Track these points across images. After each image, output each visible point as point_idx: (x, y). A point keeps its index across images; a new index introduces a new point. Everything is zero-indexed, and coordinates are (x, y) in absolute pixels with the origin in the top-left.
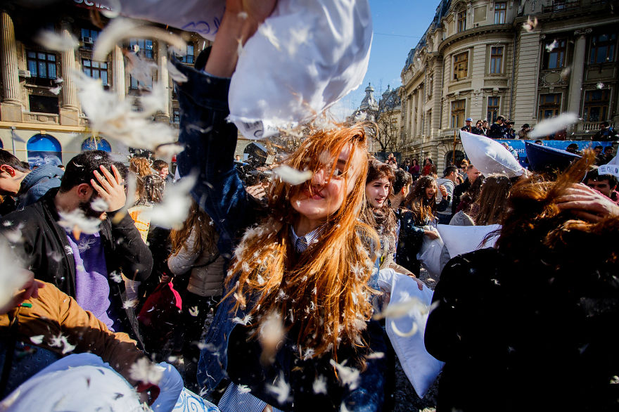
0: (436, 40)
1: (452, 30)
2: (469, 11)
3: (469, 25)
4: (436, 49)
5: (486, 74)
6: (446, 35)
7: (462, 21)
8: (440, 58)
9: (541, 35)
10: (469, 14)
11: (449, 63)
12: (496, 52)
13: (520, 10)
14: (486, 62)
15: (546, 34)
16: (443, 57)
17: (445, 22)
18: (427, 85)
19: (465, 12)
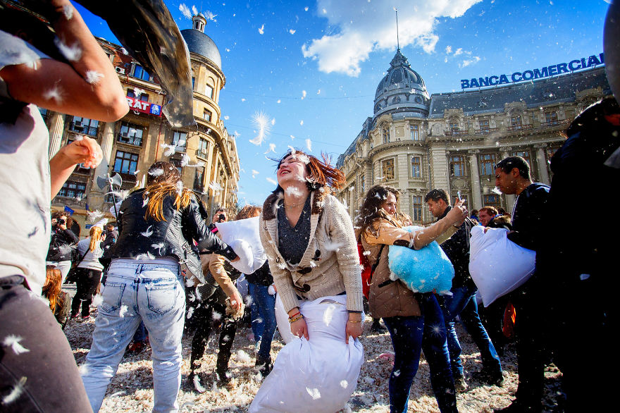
0: (365, 148)
1: (378, 141)
2: (391, 129)
3: (393, 139)
4: (365, 155)
5: (409, 178)
6: (374, 145)
7: (386, 135)
8: (369, 162)
9: (446, 151)
10: (392, 131)
11: (378, 167)
12: (415, 162)
13: (429, 133)
14: (409, 168)
15: (450, 151)
16: (372, 162)
17: (372, 134)
18: (359, 184)
19: (388, 129)
